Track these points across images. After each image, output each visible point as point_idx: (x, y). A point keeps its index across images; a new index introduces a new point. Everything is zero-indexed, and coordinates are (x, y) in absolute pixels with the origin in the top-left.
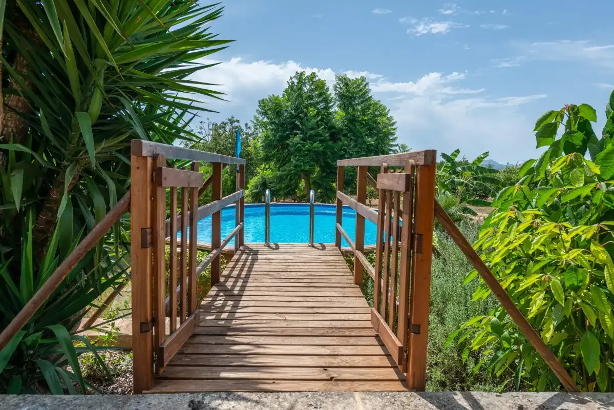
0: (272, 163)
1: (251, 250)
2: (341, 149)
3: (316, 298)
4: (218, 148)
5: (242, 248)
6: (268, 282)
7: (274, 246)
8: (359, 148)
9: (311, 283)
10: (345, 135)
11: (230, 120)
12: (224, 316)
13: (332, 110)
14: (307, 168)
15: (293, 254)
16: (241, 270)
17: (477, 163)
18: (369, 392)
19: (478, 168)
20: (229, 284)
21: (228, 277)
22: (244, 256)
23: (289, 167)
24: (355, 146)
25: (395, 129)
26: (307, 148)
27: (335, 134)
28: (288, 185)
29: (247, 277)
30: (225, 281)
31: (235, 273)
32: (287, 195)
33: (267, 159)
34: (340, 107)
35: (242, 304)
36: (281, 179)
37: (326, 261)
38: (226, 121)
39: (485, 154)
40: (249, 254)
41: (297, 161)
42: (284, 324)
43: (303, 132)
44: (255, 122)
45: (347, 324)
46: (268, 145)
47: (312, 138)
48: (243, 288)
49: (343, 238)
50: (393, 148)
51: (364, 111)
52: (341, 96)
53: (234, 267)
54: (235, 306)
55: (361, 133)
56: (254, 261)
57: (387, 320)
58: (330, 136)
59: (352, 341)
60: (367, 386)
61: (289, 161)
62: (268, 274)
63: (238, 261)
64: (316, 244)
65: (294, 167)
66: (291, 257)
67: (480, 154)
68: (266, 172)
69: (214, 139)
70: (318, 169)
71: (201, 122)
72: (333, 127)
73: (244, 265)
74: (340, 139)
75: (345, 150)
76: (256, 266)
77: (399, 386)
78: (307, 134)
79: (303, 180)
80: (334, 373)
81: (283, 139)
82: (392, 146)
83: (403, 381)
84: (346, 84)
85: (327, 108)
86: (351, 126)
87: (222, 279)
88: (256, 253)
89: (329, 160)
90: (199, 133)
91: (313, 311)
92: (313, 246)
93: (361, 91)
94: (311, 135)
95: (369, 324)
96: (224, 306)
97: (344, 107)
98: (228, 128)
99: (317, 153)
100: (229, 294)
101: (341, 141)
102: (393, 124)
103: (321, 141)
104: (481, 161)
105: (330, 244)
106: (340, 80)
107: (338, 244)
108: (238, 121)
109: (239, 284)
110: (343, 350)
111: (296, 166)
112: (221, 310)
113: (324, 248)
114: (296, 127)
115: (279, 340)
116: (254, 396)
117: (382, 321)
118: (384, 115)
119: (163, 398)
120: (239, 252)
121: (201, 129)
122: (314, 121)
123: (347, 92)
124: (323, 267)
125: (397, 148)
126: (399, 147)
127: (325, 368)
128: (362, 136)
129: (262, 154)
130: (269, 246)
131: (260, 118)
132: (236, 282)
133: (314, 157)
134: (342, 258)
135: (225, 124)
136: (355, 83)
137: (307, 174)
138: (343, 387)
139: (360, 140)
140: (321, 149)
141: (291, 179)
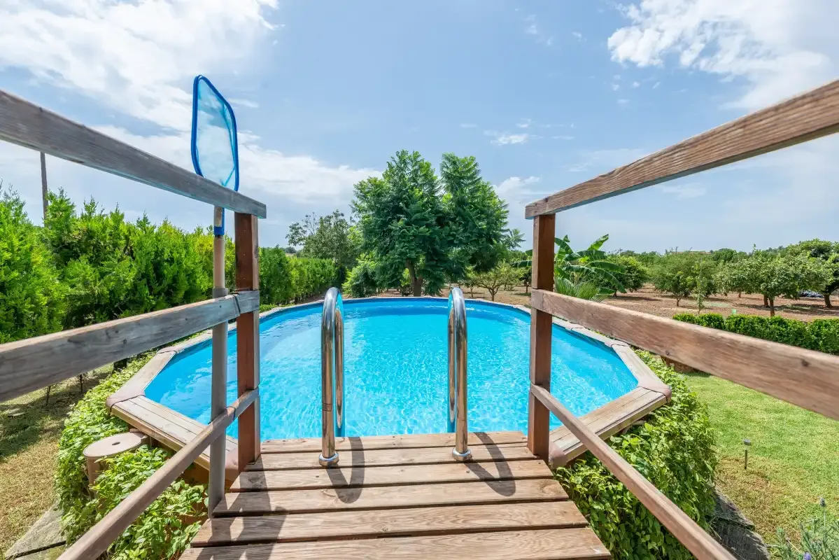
0: (374, 252)
2: (449, 235)
4: (323, 241)
8: (470, 233)
10: (453, 220)
11: (334, 214)
13: (438, 194)
14: (413, 255)
17: (595, 247)
19: (597, 252)
24: (465, 231)
25: (507, 212)
26: (413, 233)
27: (442, 219)
28: (393, 275)
32: (390, 286)
33: (367, 247)
34: (447, 189)
36: (383, 270)
38: (331, 215)
39: (604, 237)
41: (402, 248)
43: (407, 215)
44: (354, 207)
46: (369, 231)
47: (418, 222)
50: (503, 234)
51: (473, 194)
52: (448, 177)
55: (471, 217)
58: (436, 220)
61: (393, 248)
65: (399, 255)
67: (599, 237)
68: (368, 262)
69: (320, 231)
70: (423, 257)
71: (307, 216)
72: (438, 212)
74: (448, 224)
75: (453, 236)
78: (411, 217)
79: (407, 270)
81: (385, 224)
82: (503, 231)
84: (454, 163)
85: (432, 192)
86: (459, 209)
89: (437, 247)
90: (305, 226)
93: (469, 171)
94: (416, 219)
97: (452, 189)
98: (333, 221)
99: (424, 239)
101: (449, 226)
102: (505, 207)
103: (428, 226)
104: (600, 245)
106: (447, 158)
108: (342, 215)
111: (401, 254)
114: (400, 210)
121: (307, 222)
122: (420, 203)
123: (454, 172)
125: (508, 233)
126: (511, 233)
128: (473, 221)
129: (363, 240)
131: (359, 203)
133: (421, 242)
135: (330, 218)
136: (463, 162)
137: (412, 262)
139: (470, 224)
140: (428, 234)
141: (396, 270)
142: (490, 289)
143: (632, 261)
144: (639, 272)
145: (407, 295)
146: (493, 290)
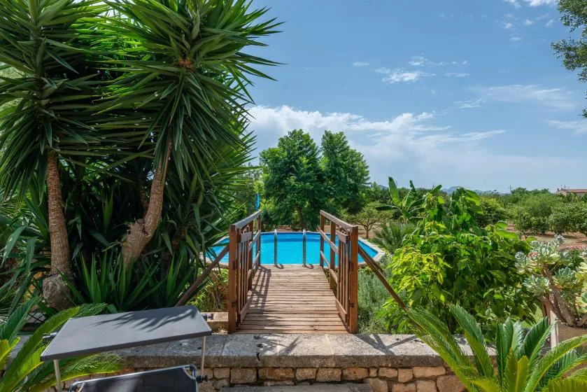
0: (272, 199)
1: (265, 269)
2: (327, 188)
3: (307, 296)
5: (260, 268)
6: (280, 288)
7: (280, 266)
8: (342, 187)
9: (305, 289)
10: (330, 177)
12: (260, 305)
13: (318, 157)
14: (300, 203)
15: (293, 271)
16: (263, 281)
18: (331, 334)
20: (258, 289)
21: (256, 285)
22: (263, 273)
23: (286, 202)
24: (338, 185)
25: (369, 171)
26: (300, 187)
27: (320, 177)
28: (285, 216)
29: (267, 286)
30: (255, 288)
31: (260, 283)
32: (283, 223)
33: (267, 196)
34: (324, 154)
35: (267, 299)
36: (279, 211)
37: (314, 276)
40: (265, 272)
41: (292, 197)
42: (291, 309)
43: (297, 174)
45: (324, 309)
46: (269, 185)
47: (304, 179)
48: (266, 291)
49: (324, 263)
51: (343, 158)
53: (258, 280)
54: (264, 301)
56: (269, 276)
57: (342, 304)
58: (317, 178)
59: (326, 316)
60: (331, 332)
61: (286, 198)
62: (280, 284)
63: (259, 276)
64: (307, 265)
65: (290, 202)
66: (291, 273)
68: (266, 206)
70: (307, 203)
72: (319, 170)
73: (264, 279)
75: (330, 189)
76: (271, 279)
77: (346, 332)
78: (299, 176)
79: (296, 211)
80: (317, 328)
81: (280, 180)
82: (366, 184)
83: (348, 330)
84: (331, 138)
85: (314, 154)
87: (253, 287)
88: (269, 271)
89: (316, 198)
91: (306, 302)
92: (306, 266)
93: (340, 142)
94: (303, 177)
95: (336, 309)
96: (258, 300)
97: (328, 155)
99: (308, 191)
100: (259, 294)
101: (326, 182)
102: (367, 167)
103: (311, 182)
105: (317, 265)
107: (322, 265)
109: (263, 289)
110: (321, 319)
112: (257, 302)
113: (312, 267)
114: (292, 170)
115: (289, 315)
116: (282, 335)
117: (340, 305)
118: (360, 160)
119: (242, 335)
120: (258, 271)
122: (306, 167)
123: (330, 143)
124: (312, 279)
125: (370, 185)
127: (312, 326)
128: (345, 177)
129: (264, 190)
130: (277, 266)
131: (263, 164)
132: (261, 288)
133: (306, 194)
134: (323, 273)
136: (336, 136)
137: (299, 207)
138: (320, 332)
139: (342, 180)
140: (311, 188)
141: (288, 212)
142: (365, 226)
143: (493, 202)
144: (497, 212)
145: (297, 230)
146: (367, 227)
